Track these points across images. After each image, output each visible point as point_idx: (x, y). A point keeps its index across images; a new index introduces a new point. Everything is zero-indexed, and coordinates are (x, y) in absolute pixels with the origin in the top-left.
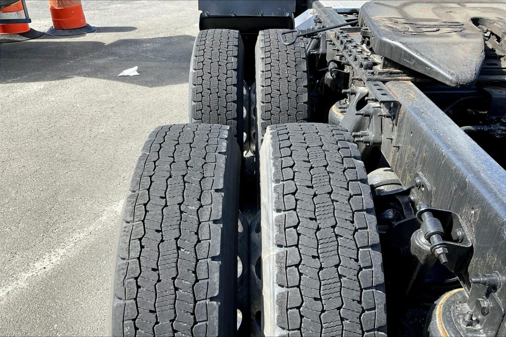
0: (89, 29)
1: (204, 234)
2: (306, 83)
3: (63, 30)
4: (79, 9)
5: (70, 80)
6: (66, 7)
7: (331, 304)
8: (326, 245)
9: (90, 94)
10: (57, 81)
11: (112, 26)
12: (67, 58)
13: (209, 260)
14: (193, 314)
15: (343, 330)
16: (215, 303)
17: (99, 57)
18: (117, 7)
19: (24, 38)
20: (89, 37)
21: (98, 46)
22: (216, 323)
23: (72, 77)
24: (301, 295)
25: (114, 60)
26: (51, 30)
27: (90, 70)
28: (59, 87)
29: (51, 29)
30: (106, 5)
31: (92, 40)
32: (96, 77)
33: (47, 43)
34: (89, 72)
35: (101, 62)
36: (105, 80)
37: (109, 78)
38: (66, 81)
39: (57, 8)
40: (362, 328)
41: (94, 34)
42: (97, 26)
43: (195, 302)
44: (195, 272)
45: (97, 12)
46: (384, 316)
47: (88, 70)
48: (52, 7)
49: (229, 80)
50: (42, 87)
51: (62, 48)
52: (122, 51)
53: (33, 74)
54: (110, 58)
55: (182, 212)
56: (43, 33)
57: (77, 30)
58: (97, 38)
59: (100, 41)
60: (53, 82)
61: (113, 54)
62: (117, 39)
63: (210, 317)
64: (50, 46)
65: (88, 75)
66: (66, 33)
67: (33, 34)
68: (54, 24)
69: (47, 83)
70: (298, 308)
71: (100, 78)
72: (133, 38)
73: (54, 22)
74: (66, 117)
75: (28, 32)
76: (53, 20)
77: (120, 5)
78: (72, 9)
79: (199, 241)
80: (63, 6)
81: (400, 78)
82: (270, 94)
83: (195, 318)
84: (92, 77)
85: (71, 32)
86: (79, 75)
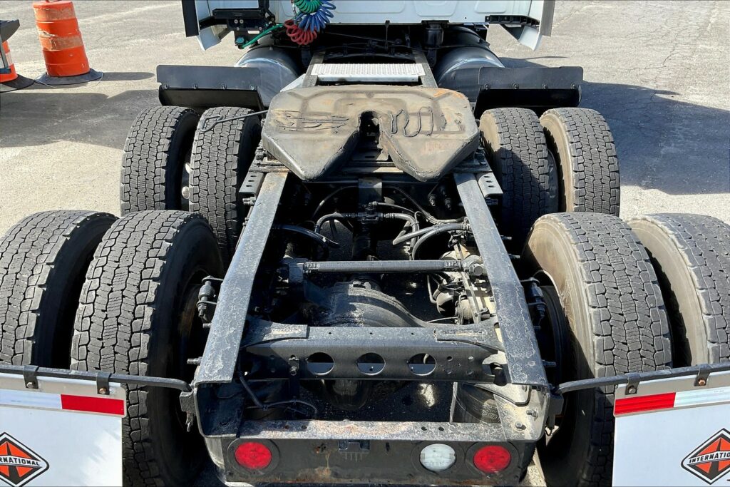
0: (93, 76)
1: (29, 294)
2: (235, 166)
3: (59, 77)
4: (80, 52)
5: (52, 145)
6: (63, 49)
7: (109, 343)
8: (113, 303)
9: (71, 163)
10: (36, 147)
11: (124, 71)
12: (56, 116)
13: (30, 312)
14: (14, 348)
15: (115, 360)
16: (30, 341)
17: (96, 116)
18: (138, 43)
19: (9, 88)
20: (91, 87)
21: (98, 99)
22: (30, 355)
23: (55, 142)
24: (89, 336)
25: (112, 119)
26: (45, 78)
27: (80, 132)
28: (38, 154)
29: (44, 76)
30: (125, 40)
31: (93, 91)
32: (85, 141)
33: (36, 94)
34: (79, 135)
35: (95, 121)
36: (93, 146)
37: (99, 143)
38: (48, 146)
39: (51, 50)
40: (129, 359)
41: (98, 82)
42: (104, 72)
43: (16, 340)
44: (18, 320)
45: (111, 50)
46: (146, 351)
47: (77, 132)
48: (45, 48)
49: (158, 163)
50: (17, 154)
51: (52, 102)
52: (126, 106)
53: (10, 137)
54: (109, 117)
55: (17, 279)
56: (35, 81)
57: (77, 77)
58: (100, 88)
59: (102, 93)
60: (32, 148)
61: (114, 111)
62: (124, 90)
63: (25, 351)
64: (38, 100)
65: (76, 139)
66: (63, 81)
67: (21, 82)
68: (48, 70)
69: (24, 148)
70: (86, 345)
71: (90, 142)
72: (146, 88)
73: (48, 67)
74: (37, 192)
75: (14, 80)
76: (47, 65)
77: (143, 40)
78: (70, 51)
79: (25, 299)
80: (59, 48)
81: (279, 169)
82: (198, 177)
83: (14, 351)
84: (80, 141)
85: (68, 80)
86: (65, 138)
